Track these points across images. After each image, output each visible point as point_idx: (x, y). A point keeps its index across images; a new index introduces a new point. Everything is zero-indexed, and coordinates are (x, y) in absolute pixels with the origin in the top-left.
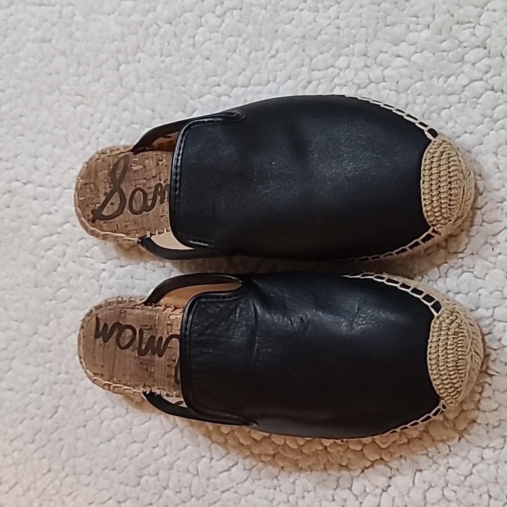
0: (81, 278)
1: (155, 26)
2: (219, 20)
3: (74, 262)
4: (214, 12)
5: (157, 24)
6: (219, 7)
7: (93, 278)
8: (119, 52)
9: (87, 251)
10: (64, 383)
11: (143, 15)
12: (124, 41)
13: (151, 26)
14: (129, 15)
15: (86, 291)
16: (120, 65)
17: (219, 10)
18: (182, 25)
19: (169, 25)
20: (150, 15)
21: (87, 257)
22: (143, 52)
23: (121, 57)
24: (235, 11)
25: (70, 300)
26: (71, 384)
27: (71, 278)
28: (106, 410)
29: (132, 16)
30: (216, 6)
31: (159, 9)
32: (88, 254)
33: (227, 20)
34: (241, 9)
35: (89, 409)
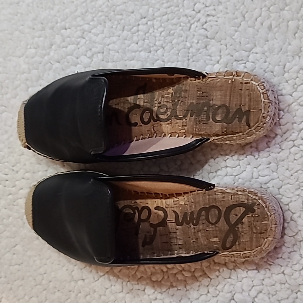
0: (11, 218)
1: (50, 64)
2: (90, 60)
3: (6, 208)
4: (86, 55)
5: (51, 63)
6: (89, 52)
7: (19, 218)
8: (27, 80)
9: (14, 202)
10: (4, 283)
11: (42, 58)
12: (30, 73)
13: (47, 64)
14: (33, 58)
15: (14, 226)
16: (29, 88)
17: (89, 54)
18: (66, 63)
19: (58, 64)
20: (46, 58)
21: (14, 205)
22: (43, 80)
23: (29, 83)
24: (99, 54)
25: (5, 232)
26: (8, 284)
27: (4, 219)
28: (33, 299)
29: (35, 58)
30: (87, 51)
31: (52, 54)
32: (15, 204)
33: (95, 59)
34: (103, 53)
35: (22, 298)
